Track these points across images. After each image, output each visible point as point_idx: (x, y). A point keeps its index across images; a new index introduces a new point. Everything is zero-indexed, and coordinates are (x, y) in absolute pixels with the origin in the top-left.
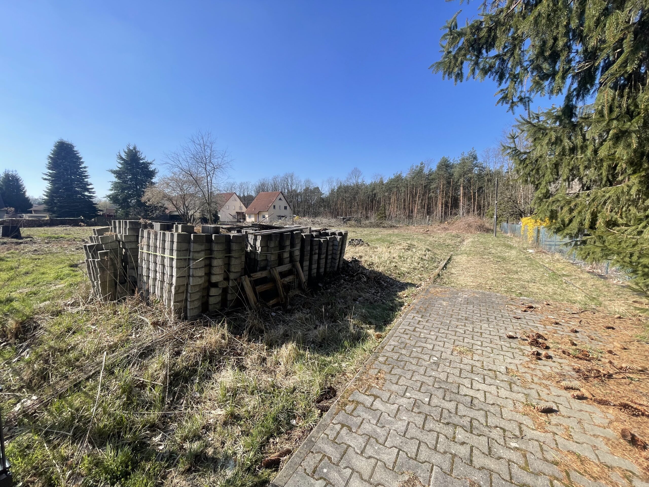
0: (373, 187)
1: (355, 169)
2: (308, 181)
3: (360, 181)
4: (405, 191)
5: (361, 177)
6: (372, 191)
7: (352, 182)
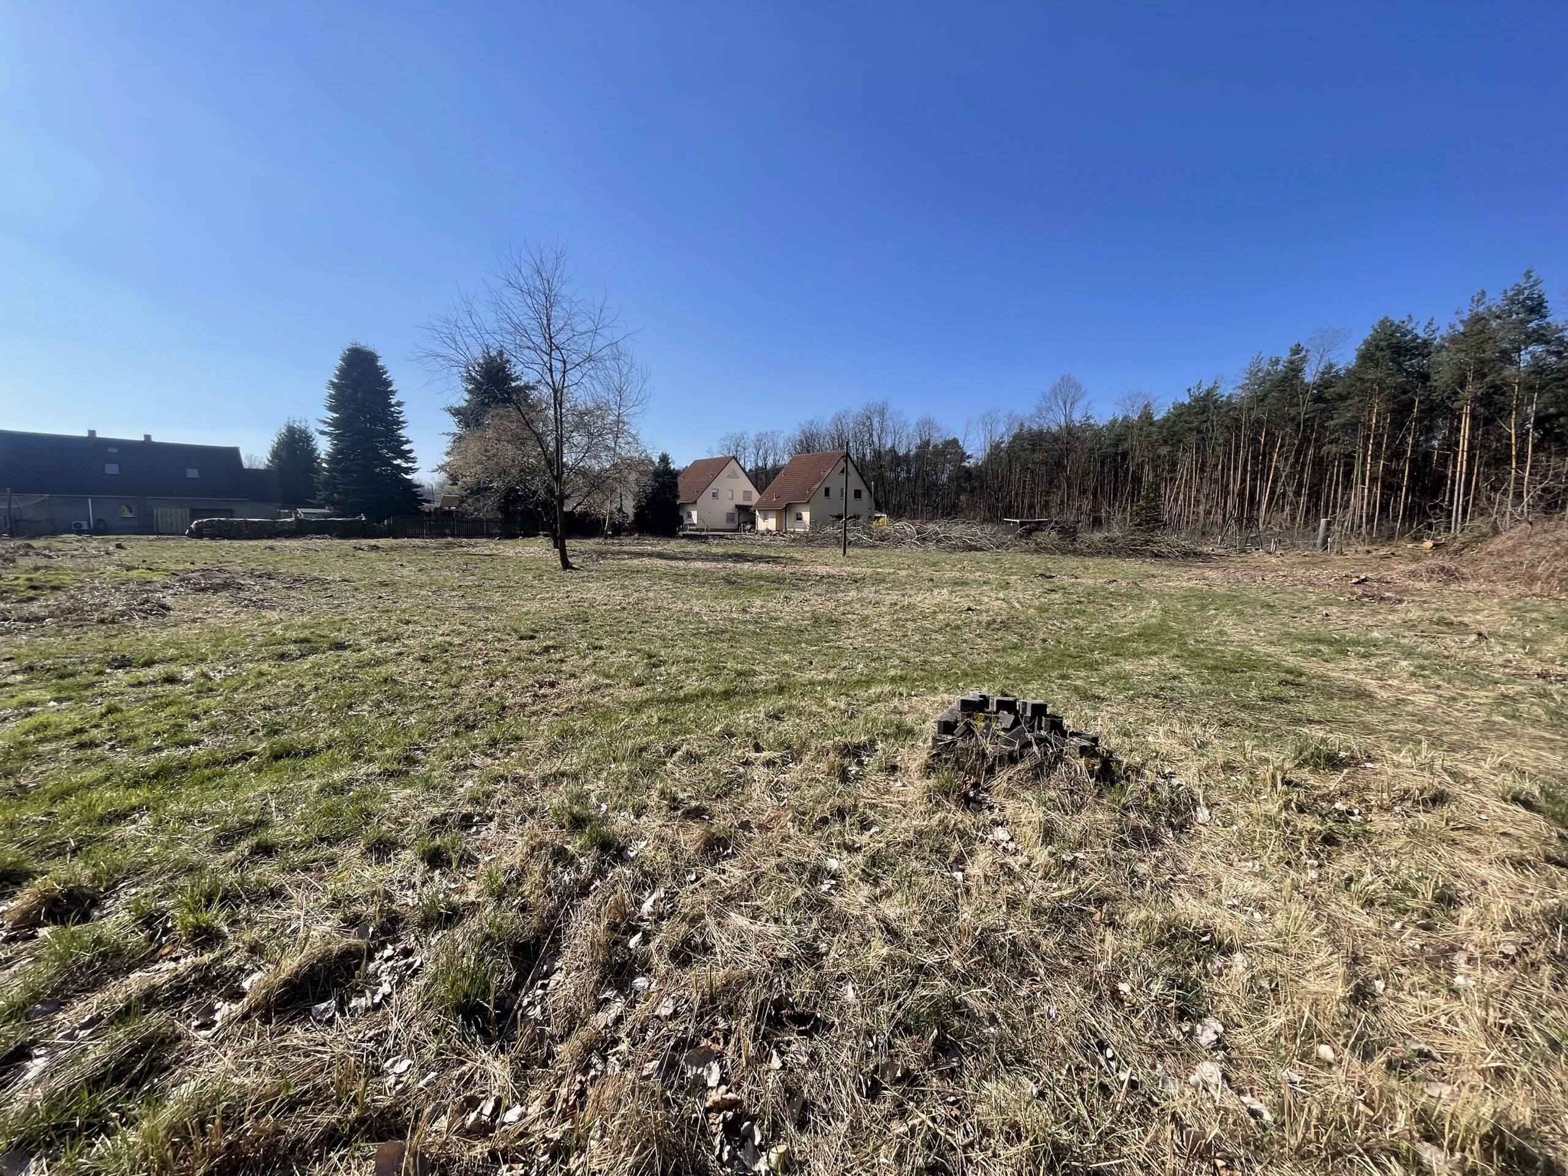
0: (1121, 432)
1: (1066, 380)
2: (927, 424)
3: (1077, 417)
4: (1228, 442)
5: (1081, 404)
6: (1116, 446)
7: (1054, 422)
